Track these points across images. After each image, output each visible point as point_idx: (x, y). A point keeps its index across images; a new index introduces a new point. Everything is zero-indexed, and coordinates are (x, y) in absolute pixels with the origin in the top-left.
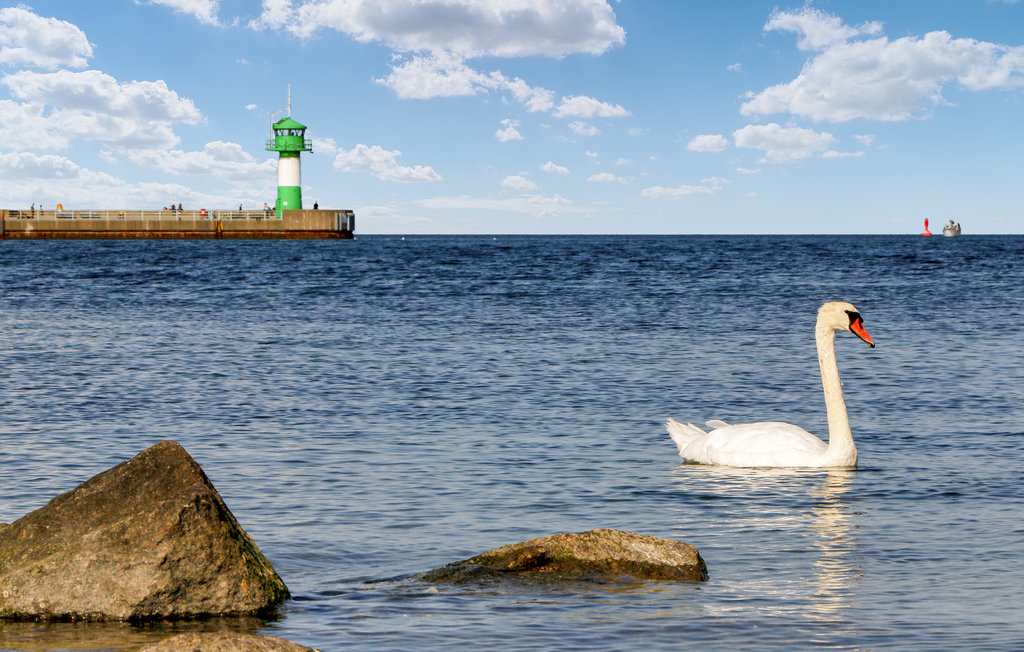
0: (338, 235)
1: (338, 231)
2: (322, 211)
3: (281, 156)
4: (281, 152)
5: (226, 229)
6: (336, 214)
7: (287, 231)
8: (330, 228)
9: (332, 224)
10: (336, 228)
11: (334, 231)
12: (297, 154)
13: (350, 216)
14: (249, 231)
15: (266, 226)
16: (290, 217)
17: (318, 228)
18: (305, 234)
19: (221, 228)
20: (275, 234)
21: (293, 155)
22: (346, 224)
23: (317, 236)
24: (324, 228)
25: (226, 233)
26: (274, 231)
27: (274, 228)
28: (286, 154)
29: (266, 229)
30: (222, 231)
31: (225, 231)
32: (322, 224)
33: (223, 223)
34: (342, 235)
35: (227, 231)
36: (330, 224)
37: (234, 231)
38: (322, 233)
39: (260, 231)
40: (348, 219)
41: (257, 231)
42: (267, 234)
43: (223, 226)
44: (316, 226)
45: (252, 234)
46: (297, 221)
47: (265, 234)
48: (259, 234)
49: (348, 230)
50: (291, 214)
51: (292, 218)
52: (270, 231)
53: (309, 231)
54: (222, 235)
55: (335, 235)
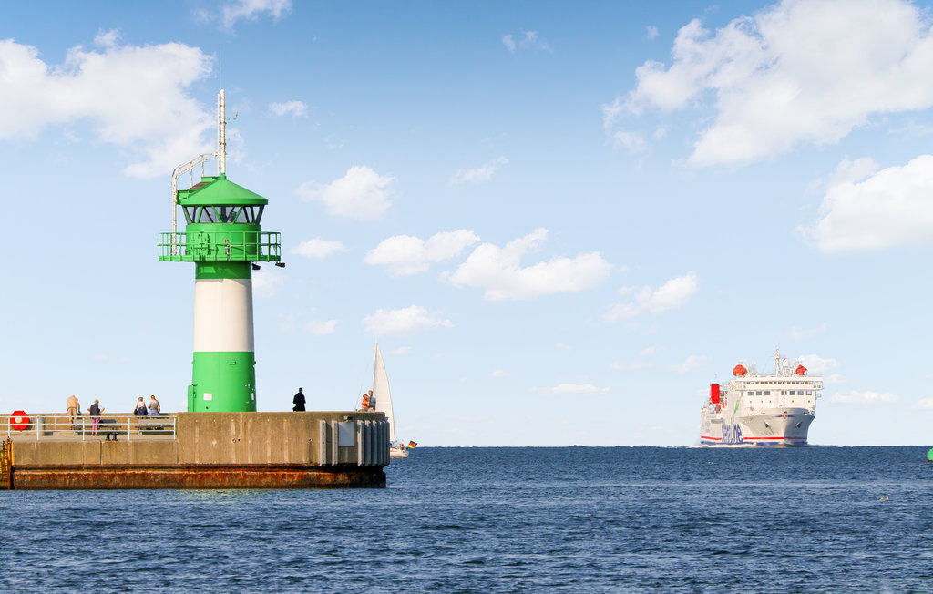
0: (327, 477)
1: (327, 467)
3: (199, 276)
4: (201, 263)
5: (22, 463)
6: (322, 422)
7: (188, 467)
8: (303, 460)
9: (311, 448)
10: (321, 460)
11: (317, 468)
13: (365, 428)
14: (87, 469)
15: (131, 454)
16: (197, 430)
17: (272, 458)
18: (236, 475)
19: (10, 462)
20: (156, 476)
21: (228, 270)
22: (353, 450)
23: (269, 479)
24: (286, 460)
25: (23, 473)
26: (154, 467)
27: (155, 460)
28: (211, 270)
29: (131, 463)
30: (13, 469)
31: (20, 468)
32: (282, 450)
33: (16, 448)
34: (342, 478)
35: (27, 469)
36: (303, 448)
37: (47, 468)
38: (281, 473)
39: (115, 467)
40: (360, 435)
41: (108, 468)
42: (134, 475)
43: (16, 460)
44: (266, 454)
45: (96, 477)
46: (214, 442)
47: (128, 476)
48: (113, 476)
49: (360, 463)
50: (199, 424)
51: (201, 433)
52: (140, 468)
53: (247, 467)
54: (12, 477)
55: (318, 476)
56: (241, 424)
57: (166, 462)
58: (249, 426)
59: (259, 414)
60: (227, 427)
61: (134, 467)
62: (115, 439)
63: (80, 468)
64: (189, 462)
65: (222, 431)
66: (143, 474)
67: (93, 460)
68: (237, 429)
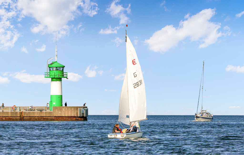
0: (80, 119)
1: (80, 117)
2: (69, 107)
3: (52, 80)
4: (52, 78)
5: (25, 116)
6: (79, 109)
7: (55, 117)
8: (76, 116)
9: (77, 113)
10: (79, 116)
11: (78, 117)
12: (60, 79)
13: (86, 109)
14: (37, 117)
15: (45, 114)
16: (57, 110)
17: (70, 115)
18: (64, 118)
19: (23, 116)
20: (49, 118)
21: (58, 80)
22: (84, 114)
23: (70, 119)
24: (73, 115)
25: (25, 118)
26: (49, 117)
27: (49, 115)
28: (55, 79)
29: (45, 116)
30: (23, 117)
31: (25, 117)
32: (72, 114)
33: (24, 113)
34: (82, 119)
35: (26, 117)
36: (76, 113)
37: (29, 117)
38: (72, 118)
39: (42, 117)
40: (85, 111)
41: (41, 117)
42: (45, 118)
43: (24, 115)
44: (69, 114)
45: (38, 118)
46: (60, 112)
47: (44, 118)
48: (41, 118)
49: (85, 116)
50: (57, 109)
51: (58, 110)
52: (47, 117)
53: (66, 117)
54: (23, 119)
55: (78, 119)
56: (65, 109)
57: (51, 116)
58: (66, 109)
59: (68, 107)
60: (62, 109)
61: (45, 117)
62: (42, 111)
63: (35, 117)
64: (55, 116)
65: (61, 110)
66: (47, 118)
67: (38, 115)
68: (64, 110)
